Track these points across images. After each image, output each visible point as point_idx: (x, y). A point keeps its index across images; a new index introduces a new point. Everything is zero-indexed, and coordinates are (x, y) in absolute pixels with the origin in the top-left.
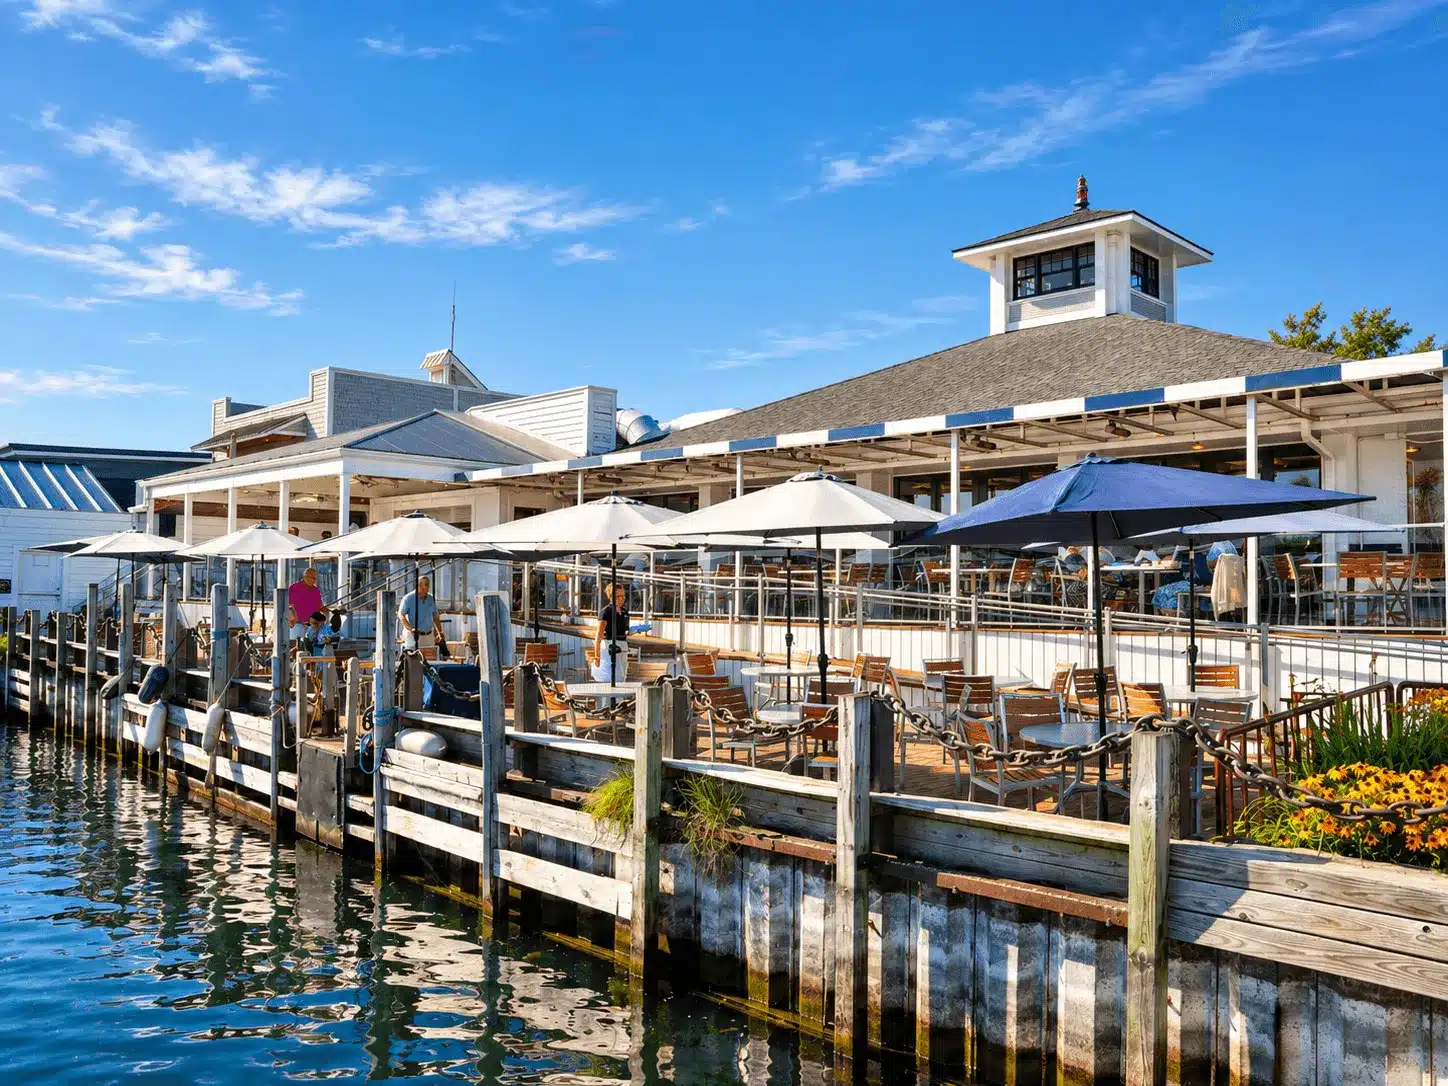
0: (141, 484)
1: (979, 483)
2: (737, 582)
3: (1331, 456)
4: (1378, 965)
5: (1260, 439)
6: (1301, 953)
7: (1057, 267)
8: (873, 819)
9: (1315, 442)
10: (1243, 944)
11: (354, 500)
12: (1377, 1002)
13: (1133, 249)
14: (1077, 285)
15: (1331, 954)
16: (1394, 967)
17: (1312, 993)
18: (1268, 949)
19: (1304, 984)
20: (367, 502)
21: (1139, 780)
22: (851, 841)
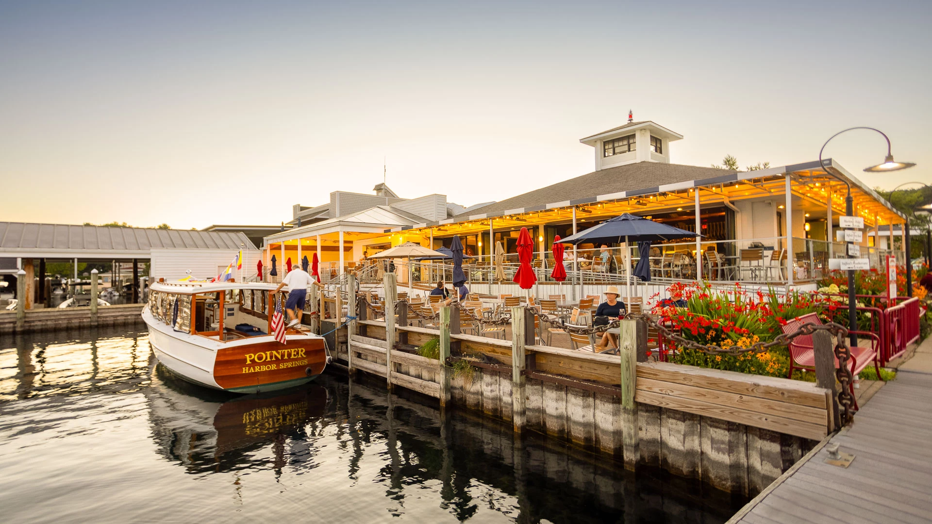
0: (265, 238)
1: (581, 227)
2: (491, 268)
3: (739, 210)
4: (721, 411)
5: (701, 206)
6: (691, 407)
7: (621, 144)
8: (526, 356)
9: (732, 205)
10: (668, 404)
11: (345, 242)
12: (725, 429)
13: (651, 136)
14: (629, 150)
15: (702, 407)
16: (727, 412)
17: (699, 426)
18: (676, 406)
19: (695, 422)
20: (351, 242)
21: (623, 339)
22: (518, 365)
